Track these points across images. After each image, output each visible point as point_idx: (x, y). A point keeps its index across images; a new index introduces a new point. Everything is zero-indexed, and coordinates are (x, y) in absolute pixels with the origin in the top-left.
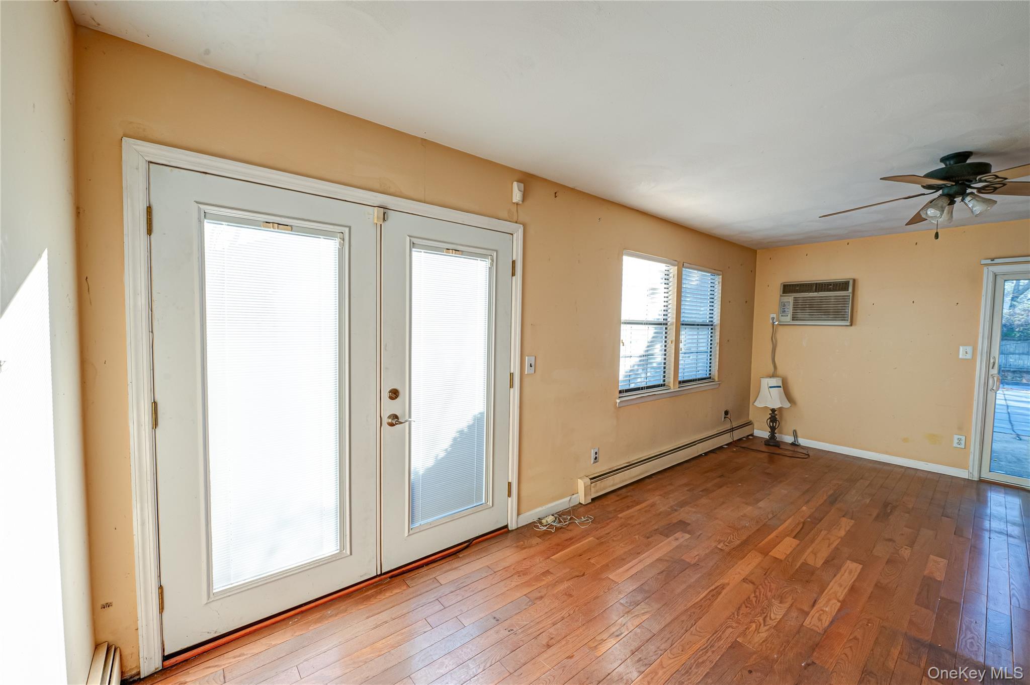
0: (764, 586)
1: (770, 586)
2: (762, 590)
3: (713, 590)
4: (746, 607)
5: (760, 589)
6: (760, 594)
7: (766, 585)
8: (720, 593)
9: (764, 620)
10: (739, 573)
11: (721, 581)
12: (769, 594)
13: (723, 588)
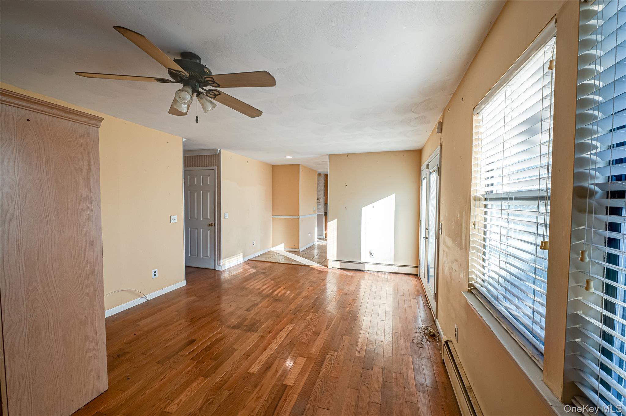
0: (309, 335)
1: (306, 336)
2: (310, 333)
3: (330, 326)
4: (316, 324)
5: (311, 333)
6: (311, 331)
7: (308, 336)
8: (327, 326)
9: (309, 321)
10: (321, 339)
11: (328, 331)
12: (307, 332)
13: (326, 328)
